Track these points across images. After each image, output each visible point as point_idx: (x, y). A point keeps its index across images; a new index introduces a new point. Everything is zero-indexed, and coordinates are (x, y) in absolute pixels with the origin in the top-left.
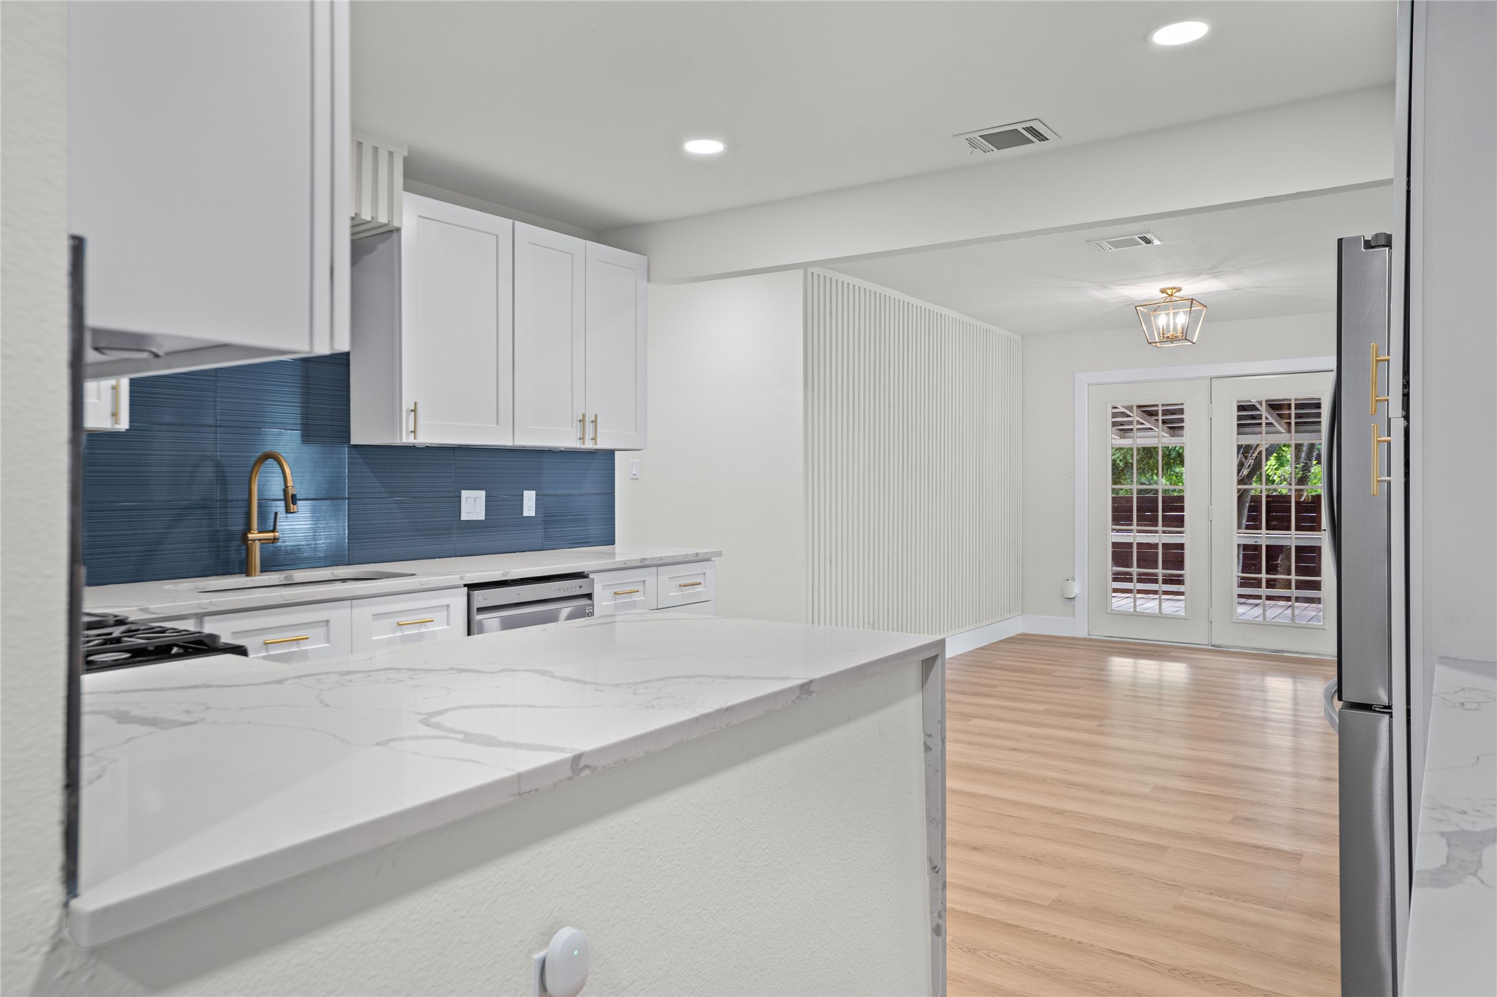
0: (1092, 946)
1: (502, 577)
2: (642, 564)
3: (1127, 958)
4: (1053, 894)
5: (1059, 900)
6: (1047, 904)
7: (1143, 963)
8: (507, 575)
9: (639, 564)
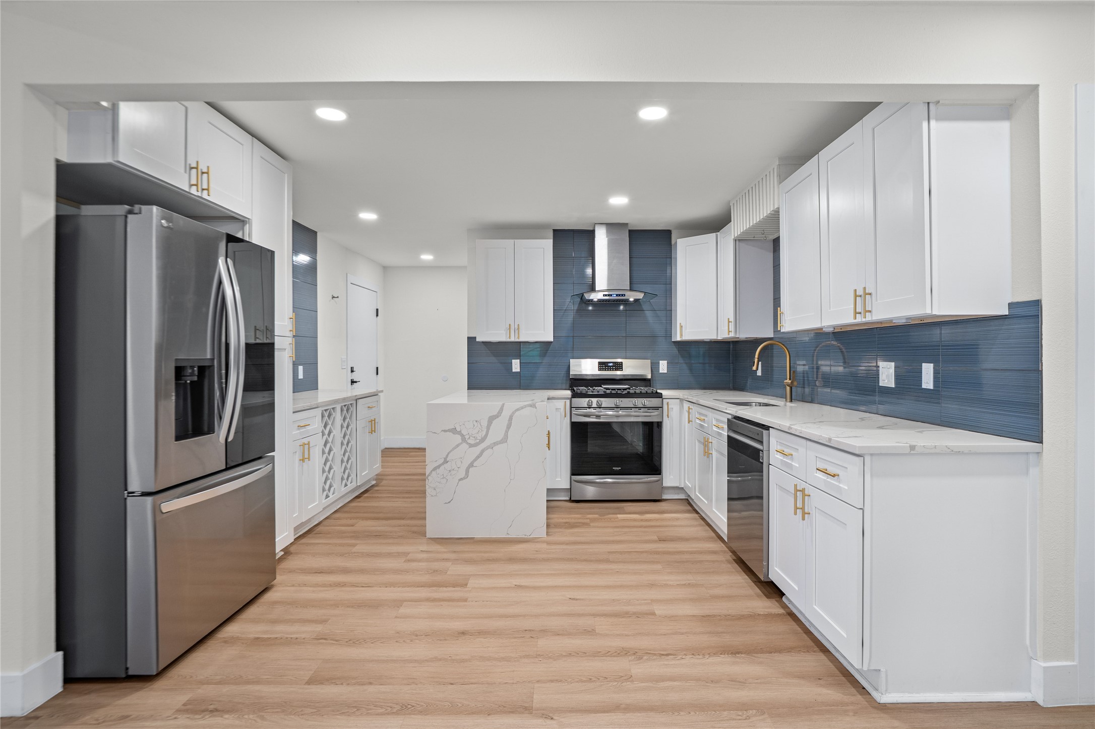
0: (380, 587)
3: (363, 585)
4: (403, 611)
5: (398, 607)
6: (405, 603)
7: (357, 585)
8: (737, 414)
9: (788, 431)
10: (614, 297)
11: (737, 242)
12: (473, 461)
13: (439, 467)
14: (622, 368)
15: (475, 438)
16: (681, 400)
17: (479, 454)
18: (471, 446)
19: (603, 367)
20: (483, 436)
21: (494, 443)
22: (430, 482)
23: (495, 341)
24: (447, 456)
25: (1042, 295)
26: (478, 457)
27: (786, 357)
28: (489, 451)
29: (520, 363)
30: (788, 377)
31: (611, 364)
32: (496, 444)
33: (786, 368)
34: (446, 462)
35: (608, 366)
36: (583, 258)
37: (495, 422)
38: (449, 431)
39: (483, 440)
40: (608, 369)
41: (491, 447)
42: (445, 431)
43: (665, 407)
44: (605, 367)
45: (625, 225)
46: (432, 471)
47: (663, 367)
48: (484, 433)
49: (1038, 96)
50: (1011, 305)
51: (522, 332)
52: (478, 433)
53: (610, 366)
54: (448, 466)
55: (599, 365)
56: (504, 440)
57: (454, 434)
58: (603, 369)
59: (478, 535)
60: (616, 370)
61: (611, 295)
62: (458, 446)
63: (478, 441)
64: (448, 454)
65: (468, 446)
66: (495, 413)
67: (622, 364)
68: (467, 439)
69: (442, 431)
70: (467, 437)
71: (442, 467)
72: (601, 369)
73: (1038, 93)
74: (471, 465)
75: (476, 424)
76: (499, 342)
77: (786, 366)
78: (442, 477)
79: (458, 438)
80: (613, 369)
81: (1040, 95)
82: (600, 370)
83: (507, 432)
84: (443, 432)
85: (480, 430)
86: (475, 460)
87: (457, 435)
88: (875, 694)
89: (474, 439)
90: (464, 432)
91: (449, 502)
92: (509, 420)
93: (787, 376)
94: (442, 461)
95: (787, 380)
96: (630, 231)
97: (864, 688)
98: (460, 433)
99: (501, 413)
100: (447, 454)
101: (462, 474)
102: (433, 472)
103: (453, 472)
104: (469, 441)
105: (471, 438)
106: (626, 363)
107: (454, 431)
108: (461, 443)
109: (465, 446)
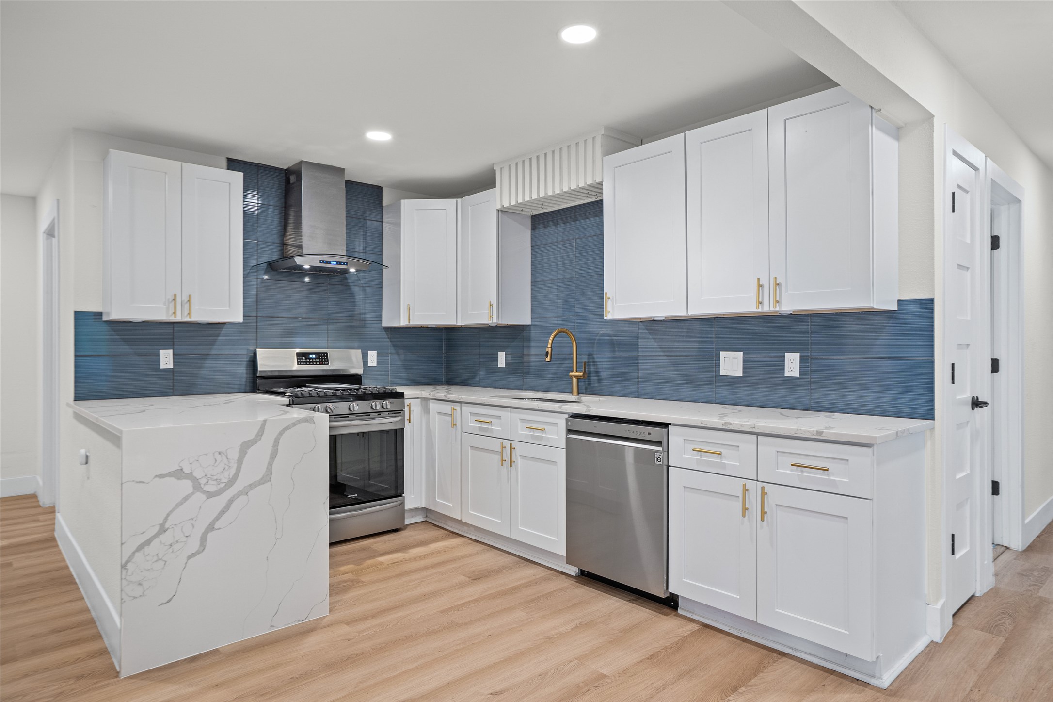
1: (586, 412)
2: (724, 427)
8: (589, 412)
9: (721, 427)
10: (333, 265)
11: (500, 213)
12: (213, 520)
13: (148, 542)
14: (328, 361)
15: (218, 481)
16: (425, 400)
17: (225, 507)
18: (210, 495)
19: (303, 359)
20: (231, 477)
21: (250, 485)
22: (129, 572)
23: (140, 320)
24: (166, 519)
25: (934, 294)
26: (223, 512)
27: (573, 347)
28: (243, 498)
29: (174, 355)
30: (575, 369)
31: (314, 356)
32: (252, 486)
33: (573, 358)
34: (163, 530)
35: (310, 359)
36: (272, 207)
37: (251, 451)
38: (169, 475)
39: (232, 482)
40: (310, 362)
41: (245, 492)
42: (161, 476)
43: (406, 410)
44: (306, 359)
45: (340, 171)
46: (134, 553)
47: (373, 358)
48: (233, 471)
49: (933, 126)
50: (900, 302)
51: (195, 307)
52: (222, 472)
53: (313, 359)
54: (166, 538)
55: (297, 357)
56: (267, 478)
57: (179, 479)
58: (303, 362)
59: (222, 643)
60: (321, 363)
61: (329, 262)
62: (186, 499)
63: (222, 485)
64: (168, 515)
65: (204, 497)
66: (251, 436)
67: (327, 356)
68: (202, 486)
69: (156, 476)
70: (203, 481)
71: (157, 540)
72: (301, 362)
73: (933, 123)
74: (211, 528)
75: (218, 457)
76: (143, 322)
77: (573, 357)
78: (155, 558)
79: (186, 486)
80: (316, 362)
81: (935, 125)
82: (299, 363)
83: (270, 464)
84: (157, 479)
85: (227, 467)
86: (218, 518)
87: (184, 480)
88: (873, 682)
89: (215, 483)
90: (198, 474)
91: (169, 601)
92: (273, 447)
93: (573, 368)
94: (157, 529)
95: (572, 371)
96: (347, 182)
97: (857, 680)
98: (190, 476)
99: (262, 435)
100: (165, 516)
101: (194, 545)
102: (137, 554)
103: (176, 547)
104: (207, 488)
105: (210, 482)
106: (332, 353)
107: (179, 474)
108: (193, 494)
109: (199, 497)
